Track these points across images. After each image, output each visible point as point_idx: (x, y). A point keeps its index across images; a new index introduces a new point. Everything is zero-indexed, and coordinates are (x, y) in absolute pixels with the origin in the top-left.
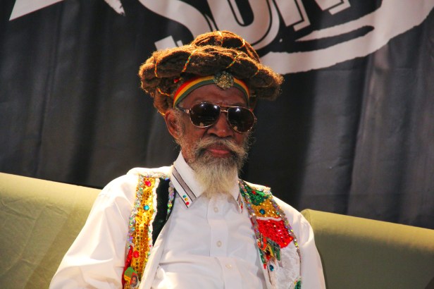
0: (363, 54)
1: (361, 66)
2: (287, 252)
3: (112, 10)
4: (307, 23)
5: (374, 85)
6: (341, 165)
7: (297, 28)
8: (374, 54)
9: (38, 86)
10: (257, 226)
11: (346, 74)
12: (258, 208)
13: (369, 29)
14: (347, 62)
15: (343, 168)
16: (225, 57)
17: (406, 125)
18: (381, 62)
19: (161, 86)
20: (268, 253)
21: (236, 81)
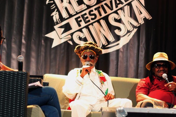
0: (118, 49)
1: (118, 51)
2: (105, 83)
3: (70, 44)
4: (107, 44)
5: (120, 54)
6: (115, 70)
7: (105, 45)
8: (120, 49)
9: (58, 59)
10: (100, 78)
11: (115, 53)
12: (100, 74)
13: (118, 44)
14: (115, 51)
15: (116, 70)
16: (87, 46)
17: (127, 61)
18: (122, 50)
19: (79, 53)
20: (102, 83)
21: (91, 50)
